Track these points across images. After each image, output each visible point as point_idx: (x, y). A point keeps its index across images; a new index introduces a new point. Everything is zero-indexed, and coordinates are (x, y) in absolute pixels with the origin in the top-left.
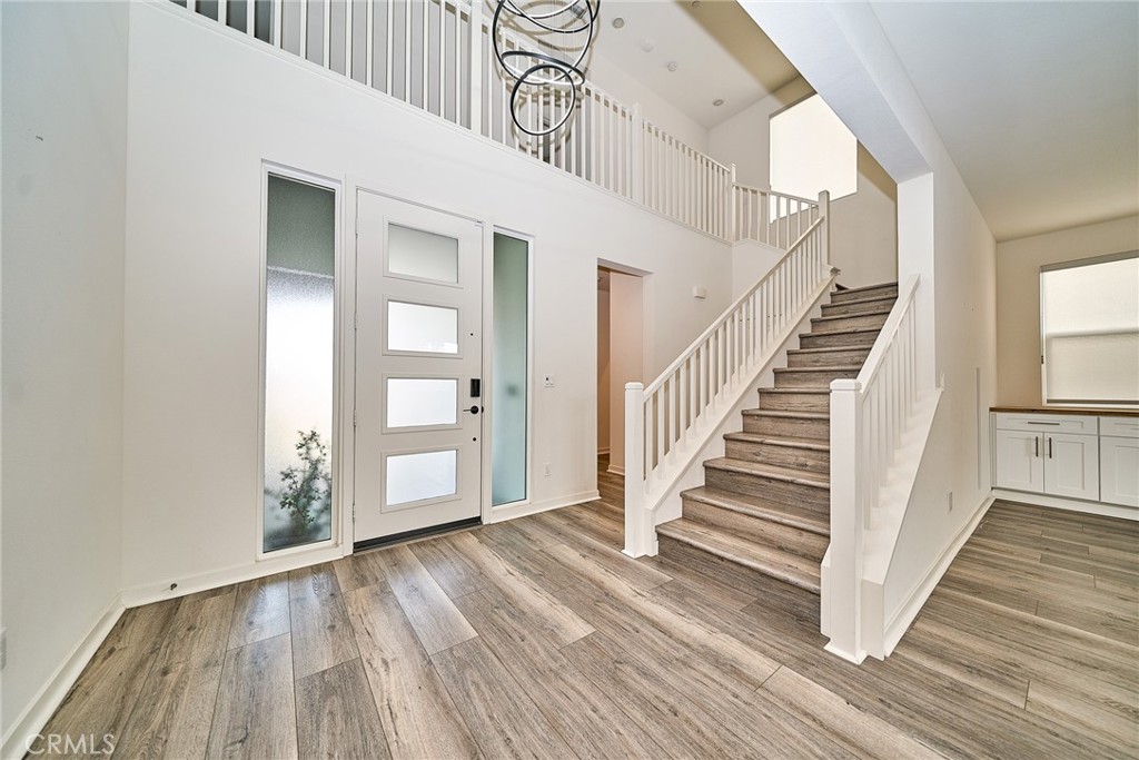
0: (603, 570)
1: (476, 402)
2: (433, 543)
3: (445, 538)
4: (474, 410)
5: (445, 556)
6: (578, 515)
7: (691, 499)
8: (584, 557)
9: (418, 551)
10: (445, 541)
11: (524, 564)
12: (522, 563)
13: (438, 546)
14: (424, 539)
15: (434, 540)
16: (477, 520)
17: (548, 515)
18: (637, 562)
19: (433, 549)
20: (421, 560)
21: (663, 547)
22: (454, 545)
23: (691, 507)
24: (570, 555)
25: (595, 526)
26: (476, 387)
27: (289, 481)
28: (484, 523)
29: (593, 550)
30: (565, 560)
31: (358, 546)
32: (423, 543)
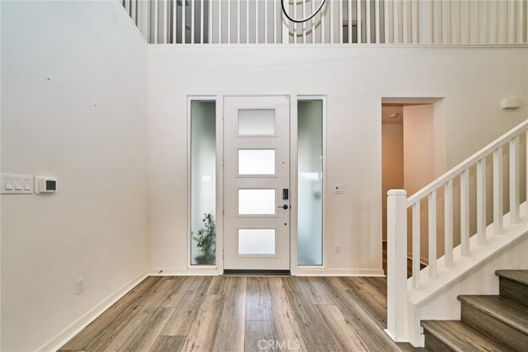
0: (358, 341)
1: (287, 202)
2: (259, 279)
3: (267, 278)
4: (285, 207)
5: (260, 290)
6: (360, 285)
7: (472, 306)
8: (348, 322)
9: (249, 281)
10: (266, 280)
11: (300, 312)
12: (299, 310)
13: (261, 283)
14: (256, 276)
15: (261, 278)
16: (288, 272)
17: (336, 280)
18: (396, 347)
19: (257, 283)
20: (248, 288)
21: (429, 342)
22: (268, 284)
23: (471, 314)
24: (337, 317)
25: (370, 298)
26: (286, 194)
27: (200, 236)
28: (292, 275)
29: (357, 319)
30: (331, 320)
31: (226, 272)
32: (254, 278)
